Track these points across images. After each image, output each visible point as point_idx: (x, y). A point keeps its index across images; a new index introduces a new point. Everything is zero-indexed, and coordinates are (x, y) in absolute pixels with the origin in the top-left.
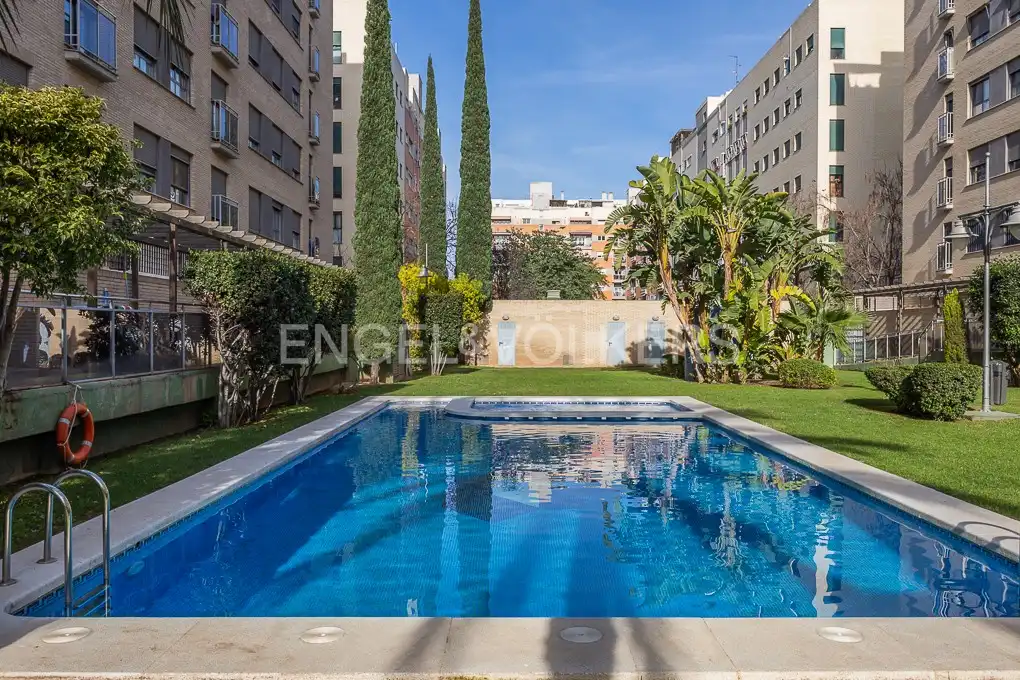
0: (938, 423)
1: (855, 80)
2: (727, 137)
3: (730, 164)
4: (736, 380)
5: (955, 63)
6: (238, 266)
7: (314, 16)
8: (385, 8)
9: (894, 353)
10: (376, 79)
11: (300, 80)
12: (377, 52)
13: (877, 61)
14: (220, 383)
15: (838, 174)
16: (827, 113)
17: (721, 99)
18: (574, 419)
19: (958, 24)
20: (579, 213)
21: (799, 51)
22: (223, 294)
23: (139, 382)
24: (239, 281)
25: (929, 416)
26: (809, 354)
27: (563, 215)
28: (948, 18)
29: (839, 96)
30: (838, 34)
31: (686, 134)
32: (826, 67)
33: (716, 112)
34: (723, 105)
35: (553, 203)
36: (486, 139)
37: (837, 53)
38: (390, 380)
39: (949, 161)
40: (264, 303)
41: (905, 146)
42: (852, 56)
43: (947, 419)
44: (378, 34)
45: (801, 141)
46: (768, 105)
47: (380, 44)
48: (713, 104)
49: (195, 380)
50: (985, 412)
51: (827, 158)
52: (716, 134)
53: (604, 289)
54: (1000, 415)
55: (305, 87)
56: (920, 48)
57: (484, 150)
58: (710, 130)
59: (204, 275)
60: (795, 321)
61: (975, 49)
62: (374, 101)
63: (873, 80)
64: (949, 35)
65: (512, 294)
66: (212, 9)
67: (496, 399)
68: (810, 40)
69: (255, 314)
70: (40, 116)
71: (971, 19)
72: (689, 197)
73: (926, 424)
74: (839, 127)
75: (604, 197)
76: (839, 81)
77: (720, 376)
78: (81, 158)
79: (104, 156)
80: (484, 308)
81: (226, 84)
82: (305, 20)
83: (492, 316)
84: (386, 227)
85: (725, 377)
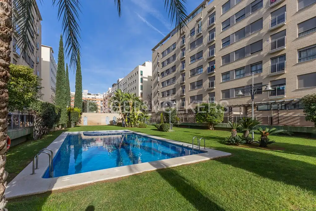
0: (165, 132)
1: (144, 79)
2: (123, 86)
3: (123, 90)
4: (132, 127)
5: (159, 79)
6: (42, 105)
7: (37, 49)
8: (63, 53)
9: (152, 122)
10: (61, 67)
11: (34, 63)
12: (61, 61)
13: (147, 77)
14: (34, 130)
15: (142, 94)
16: (140, 84)
17: (122, 79)
18: (106, 135)
19: (160, 74)
20: (94, 96)
21: (136, 73)
22: (37, 111)
23: (18, 131)
24: (42, 108)
25: (164, 131)
26: (142, 123)
27: (91, 97)
28: (158, 72)
29: (142, 82)
30: (142, 72)
31: (115, 84)
32: (140, 77)
33: (121, 81)
34: (122, 80)
35: (88, 94)
36: (81, 81)
37: (142, 75)
38: (63, 129)
39: (159, 93)
40: (49, 113)
41: (152, 91)
42: (144, 76)
43: (166, 131)
44: (61, 58)
45: (136, 88)
46: (130, 82)
47: (62, 60)
48: (120, 80)
49: (28, 129)
50: (170, 130)
51: (140, 91)
52: (121, 85)
53: (99, 111)
54: (172, 131)
55: (35, 65)
56: (154, 76)
57: (81, 83)
58: (120, 84)
59: (32, 107)
60: (141, 117)
61: (162, 78)
62: (60, 72)
63: (146, 80)
64: (158, 75)
65: (85, 111)
66: (13, 44)
67: (92, 131)
68: (137, 72)
69: (46, 115)
70: (21, 72)
71: (162, 73)
72: (124, 96)
73: (163, 132)
74: (142, 86)
75: (99, 94)
76: (142, 79)
77: (129, 126)
78: (29, 82)
79: (35, 82)
80: (81, 114)
81: (17, 62)
82: (35, 50)
83: (82, 116)
84: (64, 98)
85: (130, 126)
